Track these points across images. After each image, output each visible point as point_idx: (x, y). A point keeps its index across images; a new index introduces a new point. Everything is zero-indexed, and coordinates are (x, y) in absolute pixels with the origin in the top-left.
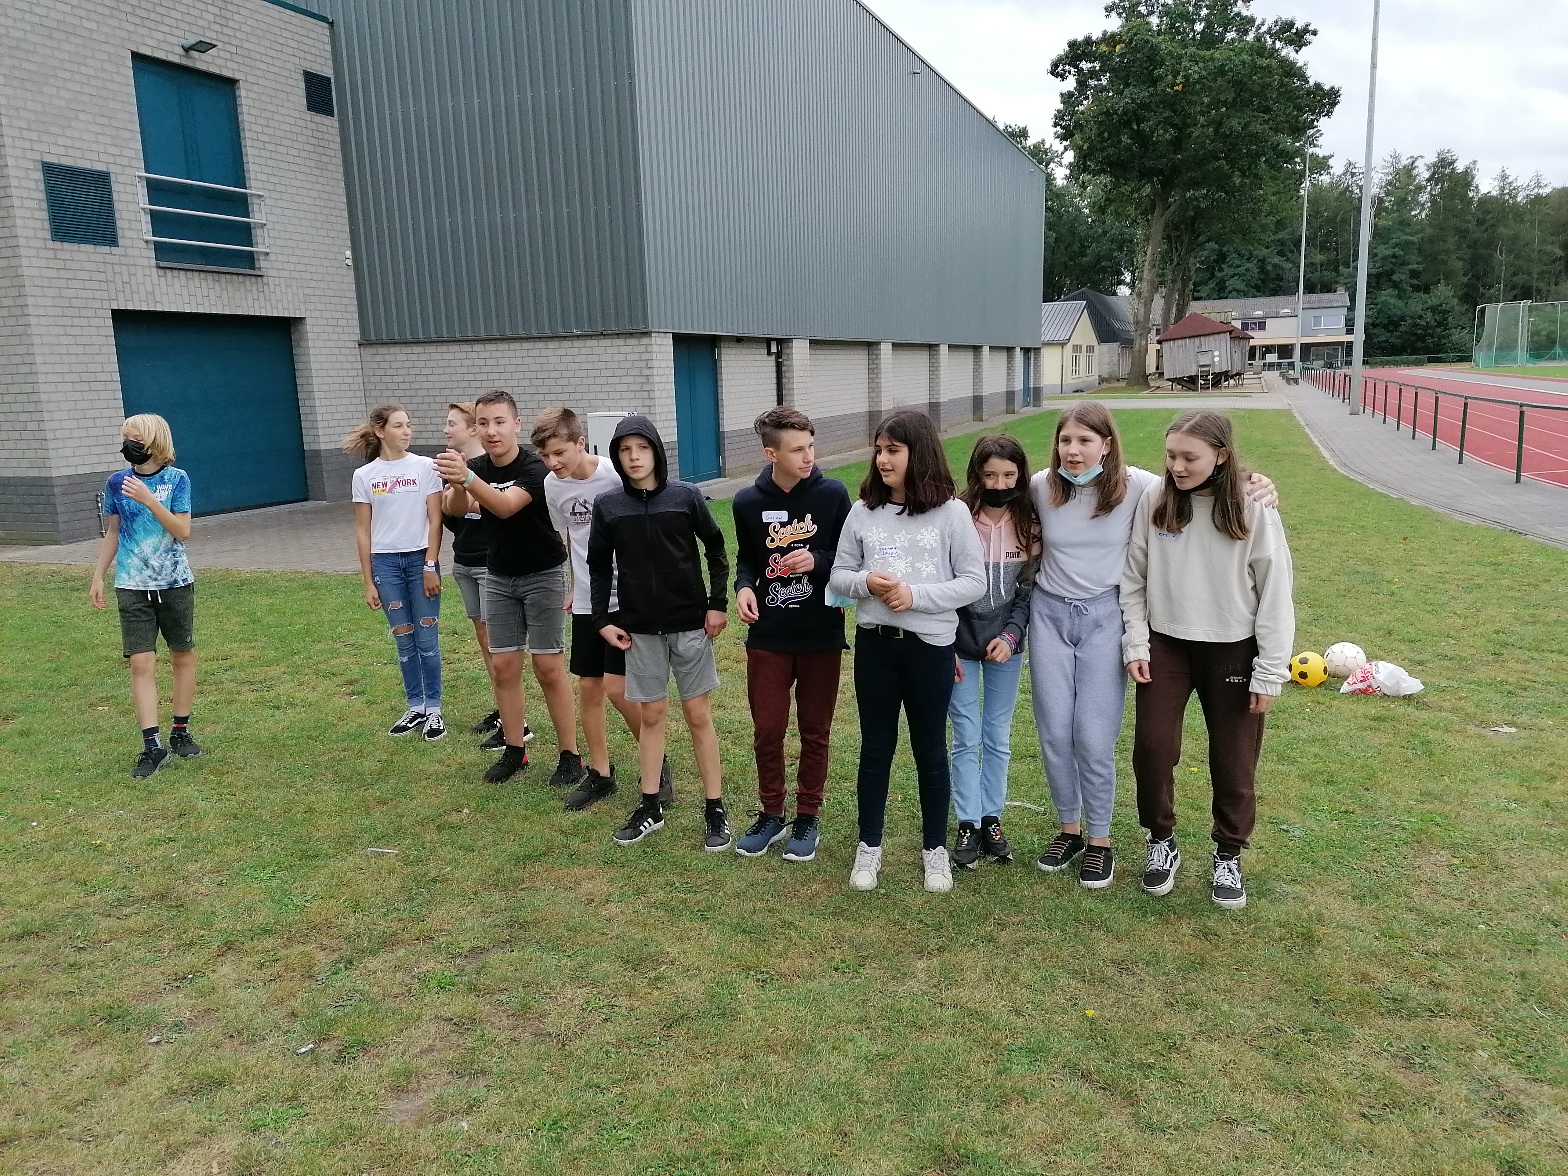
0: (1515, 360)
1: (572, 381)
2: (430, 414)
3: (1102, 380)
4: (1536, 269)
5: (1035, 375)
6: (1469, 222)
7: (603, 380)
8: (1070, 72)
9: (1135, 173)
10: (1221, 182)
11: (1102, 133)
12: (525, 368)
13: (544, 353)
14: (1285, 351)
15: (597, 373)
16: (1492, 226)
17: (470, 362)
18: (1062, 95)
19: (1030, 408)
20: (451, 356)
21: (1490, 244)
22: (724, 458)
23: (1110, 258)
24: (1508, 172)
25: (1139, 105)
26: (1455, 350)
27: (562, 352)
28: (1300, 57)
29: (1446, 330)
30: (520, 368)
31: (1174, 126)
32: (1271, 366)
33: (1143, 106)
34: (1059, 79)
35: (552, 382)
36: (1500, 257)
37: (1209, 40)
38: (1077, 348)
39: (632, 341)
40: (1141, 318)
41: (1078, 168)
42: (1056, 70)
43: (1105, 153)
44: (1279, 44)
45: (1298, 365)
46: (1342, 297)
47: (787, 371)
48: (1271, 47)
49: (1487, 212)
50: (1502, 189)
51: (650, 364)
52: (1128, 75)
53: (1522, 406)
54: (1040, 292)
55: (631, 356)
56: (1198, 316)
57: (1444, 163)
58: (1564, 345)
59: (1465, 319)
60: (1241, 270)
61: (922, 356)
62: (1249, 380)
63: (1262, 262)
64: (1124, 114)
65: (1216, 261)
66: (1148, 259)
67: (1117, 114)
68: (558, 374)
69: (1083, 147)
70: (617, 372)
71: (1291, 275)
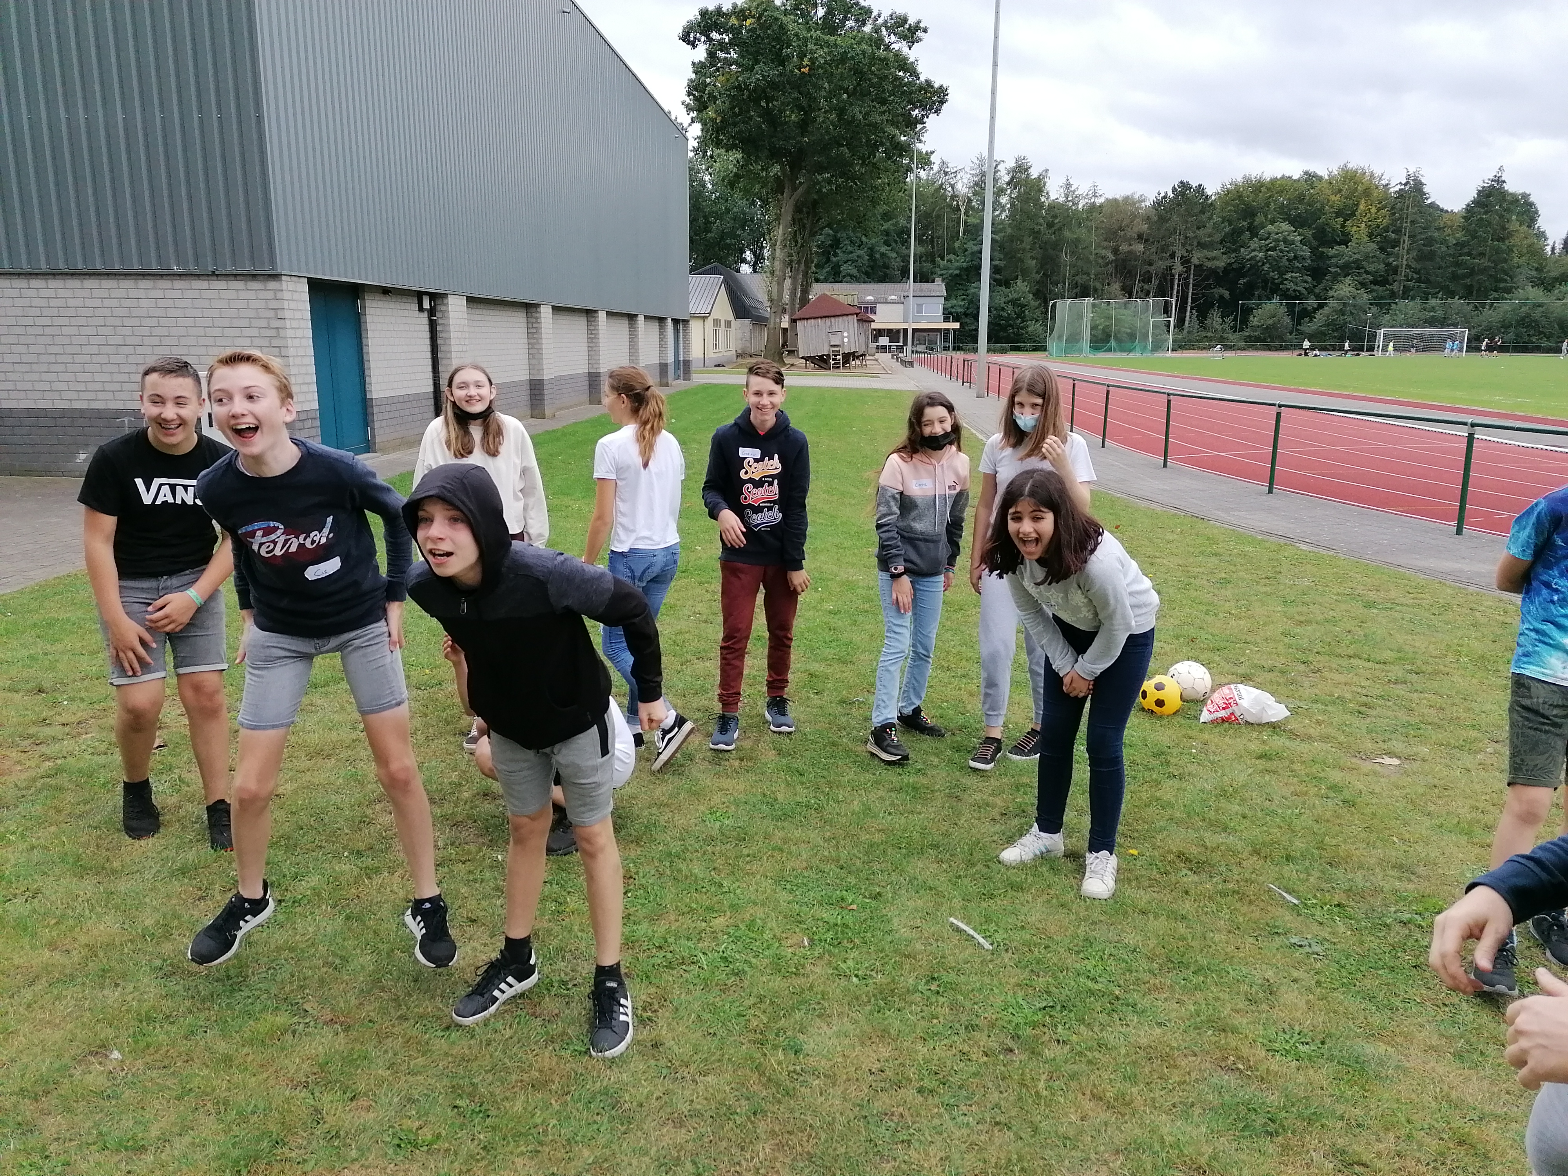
0: (1081, 351)
1: (174, 331)
3: (738, 355)
4: (1093, 272)
5: (684, 348)
6: (1041, 225)
7: (217, 332)
8: (700, 41)
9: (766, 152)
10: (842, 169)
11: (734, 107)
13: (133, 293)
14: (893, 334)
15: (209, 322)
16: (1060, 229)
17: (26, 302)
18: (693, 64)
19: (681, 382)
21: (1056, 246)
22: (373, 429)
23: (735, 236)
24: (1072, 181)
25: (769, 83)
26: (1030, 340)
27: (159, 294)
28: (913, 54)
29: (1023, 321)
31: (800, 108)
32: (884, 348)
33: (773, 85)
34: (690, 47)
35: (145, 331)
36: (1065, 258)
37: (830, 26)
38: (717, 322)
39: (255, 285)
40: (775, 296)
41: (704, 142)
42: (686, 37)
43: (737, 129)
44: (893, 38)
45: (908, 349)
46: (939, 287)
47: (442, 331)
48: (887, 40)
49: (1055, 217)
50: (1067, 196)
51: (280, 314)
52: (757, 52)
53: (1169, 395)
54: (688, 264)
55: (254, 304)
56: (823, 298)
57: (1021, 168)
58: (1117, 339)
59: (1038, 313)
60: (854, 256)
61: (580, 322)
62: (869, 361)
63: (871, 250)
64: (754, 91)
65: (831, 246)
66: (780, 239)
67: (748, 90)
68: (153, 322)
69: (713, 120)
70: (236, 323)
71: (896, 263)
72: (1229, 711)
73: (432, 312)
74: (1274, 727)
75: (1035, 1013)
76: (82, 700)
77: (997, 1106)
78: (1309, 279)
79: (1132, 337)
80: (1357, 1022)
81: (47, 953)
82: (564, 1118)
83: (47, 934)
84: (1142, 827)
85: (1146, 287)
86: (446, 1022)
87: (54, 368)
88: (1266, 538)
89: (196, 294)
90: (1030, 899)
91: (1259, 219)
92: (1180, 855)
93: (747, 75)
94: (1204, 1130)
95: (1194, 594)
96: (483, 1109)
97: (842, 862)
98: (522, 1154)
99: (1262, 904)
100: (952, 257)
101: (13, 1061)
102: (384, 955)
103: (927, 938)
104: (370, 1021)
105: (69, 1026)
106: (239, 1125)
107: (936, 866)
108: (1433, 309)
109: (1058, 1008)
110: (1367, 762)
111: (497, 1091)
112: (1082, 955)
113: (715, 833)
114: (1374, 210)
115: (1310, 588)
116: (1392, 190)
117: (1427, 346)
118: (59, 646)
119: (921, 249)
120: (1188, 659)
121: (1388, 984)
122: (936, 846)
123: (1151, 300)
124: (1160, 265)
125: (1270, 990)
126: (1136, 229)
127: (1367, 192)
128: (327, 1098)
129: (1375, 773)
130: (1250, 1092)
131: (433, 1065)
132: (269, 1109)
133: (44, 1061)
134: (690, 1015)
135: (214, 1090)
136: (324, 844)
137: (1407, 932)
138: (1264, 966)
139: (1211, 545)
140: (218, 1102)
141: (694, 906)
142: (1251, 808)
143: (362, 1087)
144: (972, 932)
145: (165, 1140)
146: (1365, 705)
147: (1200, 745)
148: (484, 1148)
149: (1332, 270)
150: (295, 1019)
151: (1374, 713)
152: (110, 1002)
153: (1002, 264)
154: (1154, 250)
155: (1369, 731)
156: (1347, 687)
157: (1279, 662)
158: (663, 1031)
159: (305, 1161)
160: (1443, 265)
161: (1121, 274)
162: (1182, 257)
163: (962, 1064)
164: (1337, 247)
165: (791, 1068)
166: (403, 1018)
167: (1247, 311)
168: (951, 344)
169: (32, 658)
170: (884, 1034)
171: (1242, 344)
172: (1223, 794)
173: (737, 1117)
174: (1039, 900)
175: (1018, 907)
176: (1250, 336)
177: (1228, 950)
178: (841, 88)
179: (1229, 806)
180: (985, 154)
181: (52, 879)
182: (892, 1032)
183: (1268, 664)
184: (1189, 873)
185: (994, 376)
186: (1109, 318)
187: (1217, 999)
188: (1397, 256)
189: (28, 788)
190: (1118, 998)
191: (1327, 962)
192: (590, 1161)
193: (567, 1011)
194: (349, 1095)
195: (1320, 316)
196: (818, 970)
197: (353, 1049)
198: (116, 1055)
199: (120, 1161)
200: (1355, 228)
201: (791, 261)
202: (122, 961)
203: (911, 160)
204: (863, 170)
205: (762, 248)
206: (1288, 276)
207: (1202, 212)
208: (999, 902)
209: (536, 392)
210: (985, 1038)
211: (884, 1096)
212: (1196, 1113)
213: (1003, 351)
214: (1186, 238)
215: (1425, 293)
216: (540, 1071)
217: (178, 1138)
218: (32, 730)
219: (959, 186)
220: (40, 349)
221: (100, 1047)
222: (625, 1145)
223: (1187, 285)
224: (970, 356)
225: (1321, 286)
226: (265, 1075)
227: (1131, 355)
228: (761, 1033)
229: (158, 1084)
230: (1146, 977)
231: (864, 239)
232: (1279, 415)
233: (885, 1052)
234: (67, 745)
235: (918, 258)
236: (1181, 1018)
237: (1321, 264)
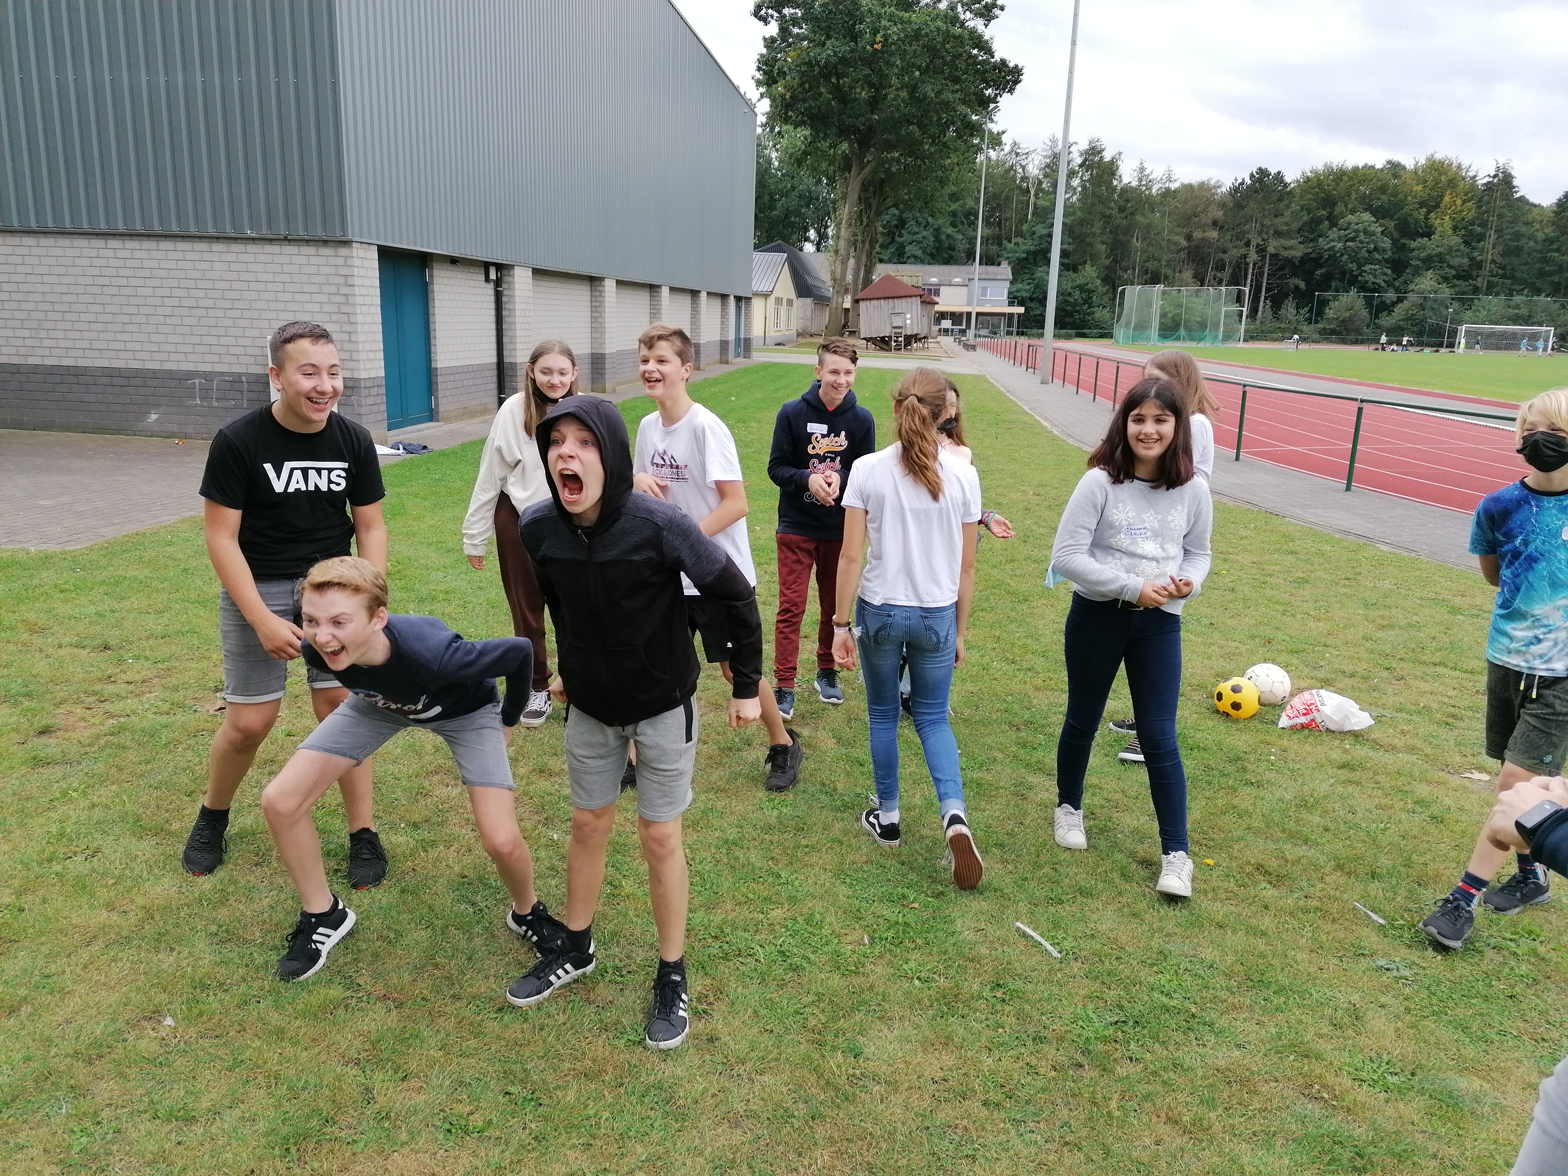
0: (1148, 339)
1: (246, 295)
2: (48, 325)
3: (799, 335)
4: (1164, 258)
5: (746, 325)
6: (1112, 209)
7: (287, 297)
8: (772, 17)
9: (835, 130)
10: (912, 148)
11: (804, 83)
12: (181, 274)
13: (207, 256)
14: (956, 318)
15: (279, 287)
16: (1132, 214)
17: (103, 262)
18: (765, 39)
19: (741, 359)
20: (76, 252)
21: (1129, 231)
22: (437, 398)
23: (798, 214)
24: (1146, 165)
25: (840, 59)
26: (1097, 326)
27: (231, 257)
29: (1090, 307)
30: (173, 274)
31: (871, 85)
32: (946, 331)
33: (843, 61)
34: (762, 23)
35: (218, 294)
36: (1136, 243)
37: (904, 2)
38: (779, 301)
40: (838, 274)
41: (772, 118)
42: (758, 13)
43: (807, 105)
44: (968, 15)
45: (971, 333)
46: (1005, 270)
47: (508, 302)
48: (962, 17)
49: (1128, 201)
50: (1140, 180)
51: (350, 281)
52: (829, 27)
53: (1245, 386)
54: (752, 241)
55: (325, 270)
56: (887, 278)
57: (1094, 151)
58: (1186, 328)
59: (1106, 299)
60: (919, 237)
61: (643, 297)
62: (931, 343)
63: (937, 232)
64: (825, 66)
65: (896, 226)
66: (845, 217)
67: (819, 66)
68: (225, 285)
69: (783, 96)
70: (306, 288)
71: (962, 246)
72: (1309, 717)
73: (498, 283)
74: (1356, 735)
75: (1106, 1028)
76: (147, 659)
77: (1066, 1124)
78: (1389, 271)
79: (1203, 326)
80: (1450, 1053)
81: (105, 914)
82: (617, 1111)
83: (104, 894)
84: (1219, 836)
85: (1219, 275)
86: (499, 1003)
87: (128, 328)
88: (1344, 537)
89: (267, 258)
90: (1100, 907)
91: (1339, 208)
92: (1259, 867)
93: (818, 50)
94: (1287, 1162)
95: (1269, 593)
96: (535, 1096)
97: (903, 858)
98: (574, 1146)
99: (1346, 924)
100: (1019, 240)
101: (68, 1022)
102: (439, 932)
103: (992, 942)
104: (423, 999)
105: (124, 989)
106: (289, 1100)
107: (1000, 866)
108: (1517, 307)
109: (1131, 1023)
110: (1456, 777)
111: (550, 1079)
112: (1155, 968)
113: (773, 821)
114: (1459, 202)
115: (1391, 591)
116: (1480, 182)
117: (1508, 343)
118: (126, 604)
119: (989, 232)
120: (1265, 661)
121: (1481, 1015)
122: (1001, 846)
123: (1223, 288)
124: (1234, 253)
125: (1356, 1015)
126: (1210, 215)
127: (1453, 183)
128: (378, 1076)
129: (1465, 788)
130: (1334, 1124)
131: (487, 1047)
132: (319, 1087)
133: (98, 1024)
134: (746, 1010)
135: (265, 1062)
136: (381, 814)
137: (1501, 959)
138: (1350, 990)
139: (1286, 543)
140: (269, 1076)
141: (751, 896)
142: (1334, 820)
143: (413, 1067)
144: (1039, 938)
145: (215, 1113)
146: (1453, 716)
147: (1279, 752)
148: (536, 1138)
149: (1414, 263)
150: (348, 993)
151: (1463, 725)
152: (164, 966)
153: (1070, 248)
154: (1228, 237)
155: (1458, 744)
156: (1432, 697)
157: (1361, 668)
158: (718, 1023)
159: (354, 1141)
160: (1530, 261)
161: (1194, 261)
162: (1258, 245)
163: (1029, 1078)
164: (1420, 240)
165: (851, 1072)
166: (456, 997)
167: (1323, 303)
168: (1015, 329)
169: (99, 614)
170: (947, 1041)
171: (1316, 336)
172: (1304, 804)
173: (795, 1121)
174: (1110, 908)
175: (1088, 914)
176: (1324, 329)
177: (1312, 970)
178: (914, 65)
179: (1311, 818)
180: (1060, 135)
181: (111, 838)
182: (956, 1039)
183: (1349, 669)
184: (1268, 886)
185: (1060, 362)
186: (1180, 306)
187: (1300, 1022)
188: (1482, 251)
189: (90, 745)
190: (1193, 1016)
191: (1416, 987)
192: (643, 1158)
193: (621, 999)
194: (400, 1074)
195: (1399, 311)
196: (878, 969)
197: (405, 1027)
198: (169, 1021)
199: (171, 1131)
200: (1438, 221)
201: (856, 241)
202: (177, 925)
203: (982, 139)
204: (933, 149)
205: (826, 227)
206: (1367, 268)
207: (1280, 200)
208: (1068, 908)
209: (599, 366)
210: (1053, 1051)
211: (947, 1107)
212: (1279, 1143)
213: (1068, 337)
214: (1263, 225)
215: (1509, 289)
216: (594, 1061)
217: (228, 1111)
218: (98, 687)
219: (1030, 168)
220: (116, 309)
221: (154, 1013)
222: (679, 1144)
223: (1261, 274)
224: (1034, 342)
225: (1401, 279)
226: (317, 1050)
227: (1201, 345)
228: (819, 1034)
229: (209, 1054)
230: (1224, 994)
231: (930, 219)
232: (1360, 410)
233: (949, 1060)
234: (131, 704)
235: (985, 240)
236: (1262, 1041)
237: (1402, 257)
